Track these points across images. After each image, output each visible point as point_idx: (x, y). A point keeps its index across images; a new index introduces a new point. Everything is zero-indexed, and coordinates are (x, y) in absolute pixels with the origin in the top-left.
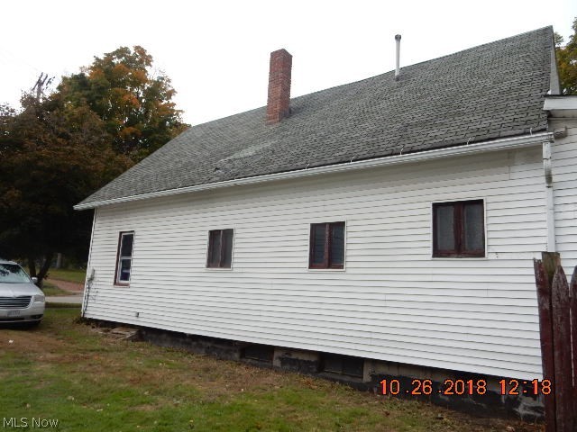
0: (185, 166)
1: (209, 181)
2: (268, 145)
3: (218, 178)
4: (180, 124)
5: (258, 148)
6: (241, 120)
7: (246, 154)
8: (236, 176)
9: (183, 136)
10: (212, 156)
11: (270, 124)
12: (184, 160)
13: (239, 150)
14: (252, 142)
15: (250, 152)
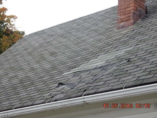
0: (21, 82)
1: (52, 99)
2: (122, 53)
3: (62, 96)
4: (12, 32)
5: (110, 56)
6: (87, 25)
7: (94, 65)
8: (84, 92)
9: (18, 46)
10: (54, 68)
11: (123, 27)
12: (21, 75)
13: (87, 60)
14: (102, 50)
15: (99, 62)
